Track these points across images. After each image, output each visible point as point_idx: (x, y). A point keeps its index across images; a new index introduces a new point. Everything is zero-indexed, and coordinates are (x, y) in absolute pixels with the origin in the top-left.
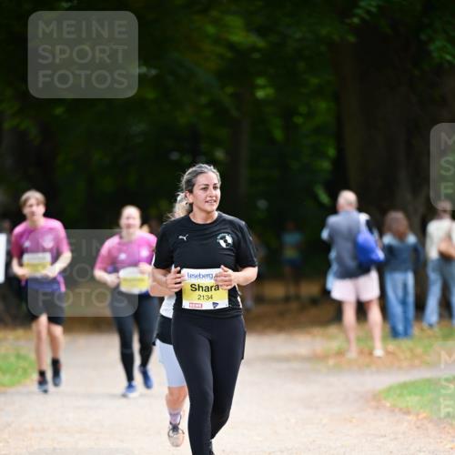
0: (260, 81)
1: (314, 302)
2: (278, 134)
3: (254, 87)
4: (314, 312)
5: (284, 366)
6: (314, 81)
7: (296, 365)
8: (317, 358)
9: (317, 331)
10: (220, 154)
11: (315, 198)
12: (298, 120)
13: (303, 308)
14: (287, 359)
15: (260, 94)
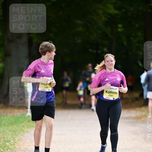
0: (120, 26)
1: (137, 99)
2: (125, 43)
3: (117, 27)
4: (137, 102)
5: (127, 120)
6: (137, 25)
7: (131, 120)
8: (138, 118)
9: (138, 109)
10: (105, 50)
11: (138, 64)
12: (132, 38)
13: (133, 101)
14: (128, 118)
15: (119, 30)
